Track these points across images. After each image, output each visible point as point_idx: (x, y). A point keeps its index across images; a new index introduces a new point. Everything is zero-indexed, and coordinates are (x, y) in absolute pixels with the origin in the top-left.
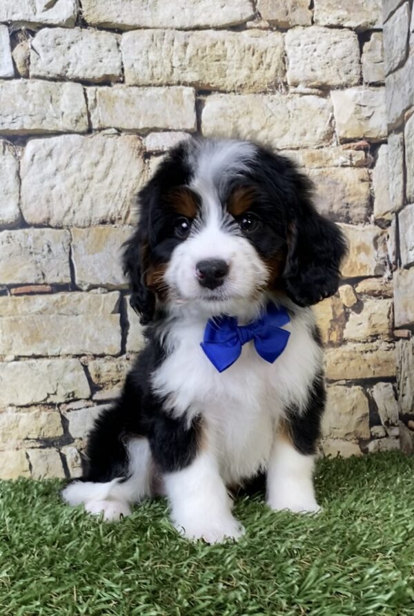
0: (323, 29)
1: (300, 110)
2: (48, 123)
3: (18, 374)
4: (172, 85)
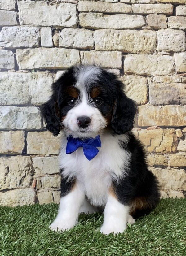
0: (172, 30)
1: (162, 61)
2: (65, 65)
3: (50, 162)
4: (113, 51)
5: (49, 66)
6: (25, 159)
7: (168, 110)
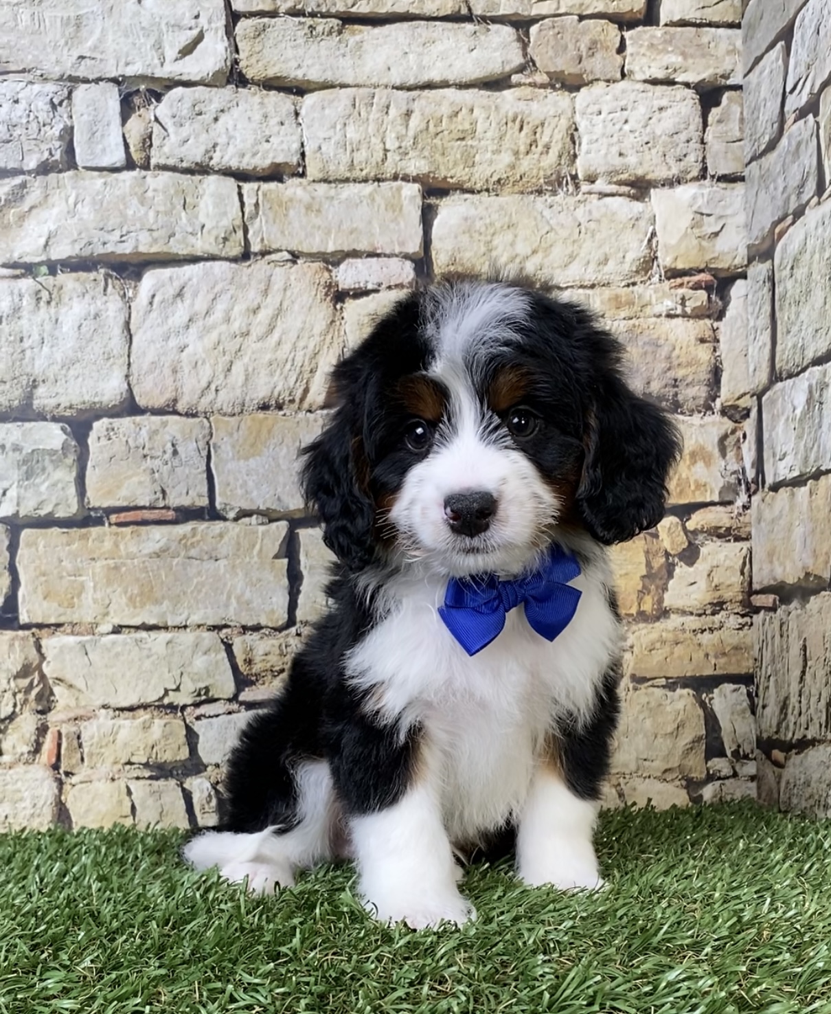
0: (641, 86)
1: (598, 221)
2: (178, 242)
3: (117, 655)
4: (384, 180)
5: (110, 248)
6: (12, 646)
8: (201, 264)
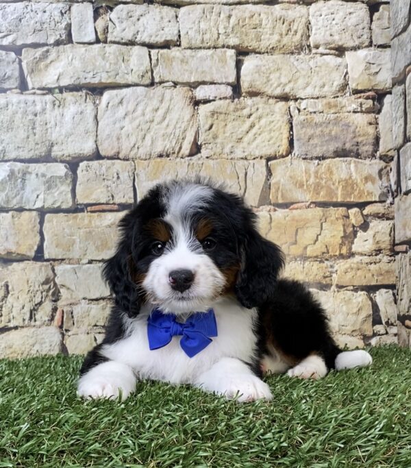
0: (341, 2)
1: (320, 67)
3: (90, 274)
4: (218, 48)
5: (88, 81)
6: (41, 269)
7: (334, 169)
8: (131, 88)
